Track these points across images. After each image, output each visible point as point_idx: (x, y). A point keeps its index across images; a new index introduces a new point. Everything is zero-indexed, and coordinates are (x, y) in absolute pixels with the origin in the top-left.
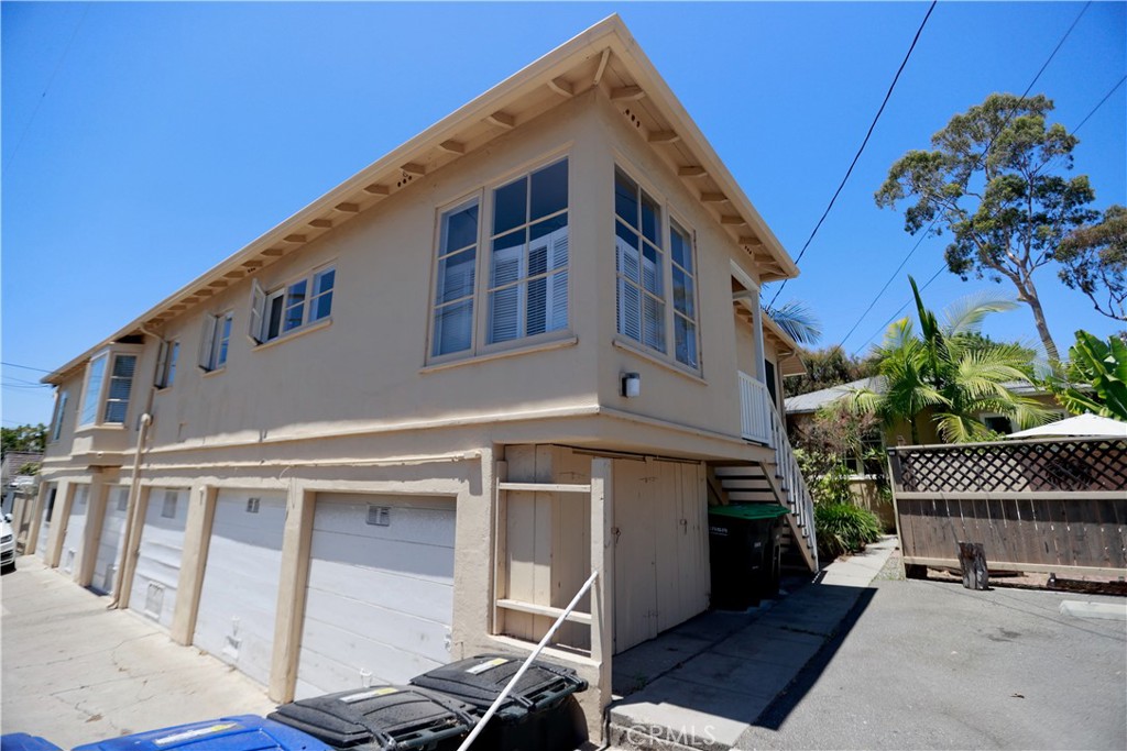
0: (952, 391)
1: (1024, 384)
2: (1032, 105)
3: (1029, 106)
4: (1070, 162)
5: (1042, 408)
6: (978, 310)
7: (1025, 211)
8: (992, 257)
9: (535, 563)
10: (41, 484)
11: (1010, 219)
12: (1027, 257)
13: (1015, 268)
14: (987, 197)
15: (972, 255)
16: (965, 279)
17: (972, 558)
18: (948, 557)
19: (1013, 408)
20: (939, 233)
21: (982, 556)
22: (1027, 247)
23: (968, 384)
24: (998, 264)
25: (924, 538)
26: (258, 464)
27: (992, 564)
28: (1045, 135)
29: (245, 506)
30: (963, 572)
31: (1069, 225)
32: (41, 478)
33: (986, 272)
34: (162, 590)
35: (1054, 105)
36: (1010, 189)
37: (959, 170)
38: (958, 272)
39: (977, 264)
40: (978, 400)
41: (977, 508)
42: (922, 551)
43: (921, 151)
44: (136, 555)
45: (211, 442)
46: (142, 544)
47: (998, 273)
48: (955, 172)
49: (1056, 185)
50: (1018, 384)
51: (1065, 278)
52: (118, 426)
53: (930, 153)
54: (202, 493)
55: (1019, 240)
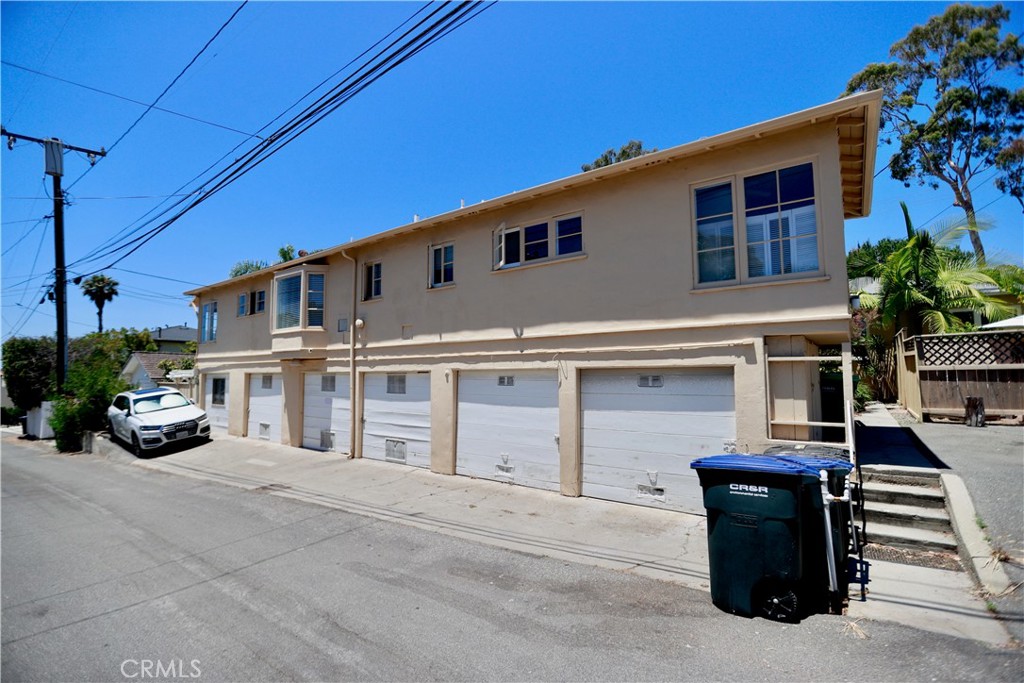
0: (934, 292)
1: (993, 287)
2: (990, 15)
3: (987, 17)
4: (1020, 70)
5: (1004, 304)
6: (959, 228)
7: (970, 121)
8: (934, 166)
9: (795, 399)
10: (200, 375)
11: (956, 128)
12: (967, 165)
13: (954, 175)
14: (937, 109)
15: (913, 162)
16: (907, 185)
17: (975, 407)
18: (955, 407)
19: (983, 305)
20: (889, 142)
21: (982, 405)
22: (968, 156)
23: (948, 287)
24: (939, 172)
25: (938, 396)
26: (518, 352)
27: (988, 411)
28: (998, 46)
29: (497, 381)
30: (968, 417)
31: (1007, 134)
32: (199, 371)
33: (927, 178)
34: (403, 443)
35: (1010, 16)
36: (959, 102)
37: (912, 80)
38: (902, 179)
39: (919, 170)
40: (955, 299)
41: (980, 376)
42: (935, 403)
43: (880, 64)
44: (363, 421)
45: (448, 338)
46: (365, 413)
47: (936, 179)
48: (908, 82)
49: (1000, 94)
50: (986, 286)
51: (1002, 186)
52: (318, 328)
53: (888, 65)
54: (447, 375)
55: (961, 148)
